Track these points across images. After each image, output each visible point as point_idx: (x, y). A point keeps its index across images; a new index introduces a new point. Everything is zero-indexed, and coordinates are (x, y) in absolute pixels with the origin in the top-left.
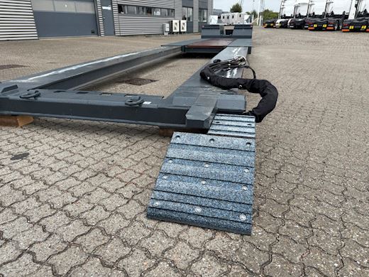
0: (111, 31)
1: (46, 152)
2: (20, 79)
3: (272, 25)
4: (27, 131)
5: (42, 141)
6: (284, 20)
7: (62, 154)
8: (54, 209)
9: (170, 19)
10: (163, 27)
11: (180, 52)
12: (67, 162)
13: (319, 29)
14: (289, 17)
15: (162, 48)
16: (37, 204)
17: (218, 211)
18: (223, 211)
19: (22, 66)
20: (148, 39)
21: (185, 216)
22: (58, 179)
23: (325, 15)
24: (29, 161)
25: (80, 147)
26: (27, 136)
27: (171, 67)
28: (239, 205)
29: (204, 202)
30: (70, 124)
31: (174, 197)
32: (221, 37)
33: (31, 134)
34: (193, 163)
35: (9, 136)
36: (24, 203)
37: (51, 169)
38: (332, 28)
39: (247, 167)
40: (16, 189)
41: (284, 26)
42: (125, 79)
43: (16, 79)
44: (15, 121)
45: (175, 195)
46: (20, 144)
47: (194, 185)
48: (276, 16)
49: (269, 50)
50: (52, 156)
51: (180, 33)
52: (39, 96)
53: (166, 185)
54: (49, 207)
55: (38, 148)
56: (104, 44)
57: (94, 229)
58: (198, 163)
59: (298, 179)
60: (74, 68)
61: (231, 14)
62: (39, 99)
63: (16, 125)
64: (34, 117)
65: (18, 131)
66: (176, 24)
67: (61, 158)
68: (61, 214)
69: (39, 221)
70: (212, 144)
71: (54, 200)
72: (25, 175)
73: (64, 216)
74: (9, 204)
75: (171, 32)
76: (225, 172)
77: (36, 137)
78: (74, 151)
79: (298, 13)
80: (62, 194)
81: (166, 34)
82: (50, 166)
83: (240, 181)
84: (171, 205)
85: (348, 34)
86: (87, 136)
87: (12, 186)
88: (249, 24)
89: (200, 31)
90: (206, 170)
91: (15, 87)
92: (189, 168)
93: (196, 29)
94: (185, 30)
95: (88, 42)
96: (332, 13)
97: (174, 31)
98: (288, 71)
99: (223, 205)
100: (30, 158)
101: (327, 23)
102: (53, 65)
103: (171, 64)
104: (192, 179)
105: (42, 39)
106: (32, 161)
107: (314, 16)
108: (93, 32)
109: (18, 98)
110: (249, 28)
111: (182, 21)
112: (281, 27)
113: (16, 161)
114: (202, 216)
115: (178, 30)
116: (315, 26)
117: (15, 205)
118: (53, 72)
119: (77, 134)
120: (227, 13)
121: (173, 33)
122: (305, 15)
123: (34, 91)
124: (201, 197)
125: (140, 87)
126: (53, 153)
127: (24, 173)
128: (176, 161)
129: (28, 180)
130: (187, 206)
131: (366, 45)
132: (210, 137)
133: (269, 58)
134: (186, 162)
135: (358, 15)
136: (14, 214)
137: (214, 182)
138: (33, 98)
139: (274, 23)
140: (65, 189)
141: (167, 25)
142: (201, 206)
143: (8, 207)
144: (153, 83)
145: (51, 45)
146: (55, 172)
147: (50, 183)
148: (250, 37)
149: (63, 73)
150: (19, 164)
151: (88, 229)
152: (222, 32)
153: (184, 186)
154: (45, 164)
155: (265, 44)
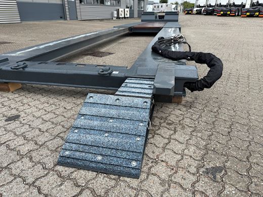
0: (75, 17)
1: (34, 113)
2: (9, 53)
3: (190, 12)
4: (17, 95)
5: (30, 104)
6: (199, 9)
7: (48, 116)
8: (46, 169)
9: (118, 8)
10: (112, 13)
11: (128, 31)
12: (53, 123)
13: (225, 15)
14: (203, 7)
15: (115, 28)
16: (30, 164)
17: (115, 159)
18: (118, 159)
19: (10, 43)
20: (102, 22)
21: (88, 163)
22: (46, 139)
23: (229, 5)
24: (21, 123)
25: (62, 109)
26: (17, 100)
27: (122, 43)
28: (131, 153)
29: (105, 151)
30: (51, 89)
31: (81, 148)
32: (156, 21)
33: (21, 98)
34: (100, 119)
35: (3, 100)
36: (19, 163)
37: (40, 130)
38: (234, 14)
39: (142, 122)
40: (12, 150)
41: (199, 13)
42: (89, 53)
43: (6, 53)
44: (7, 87)
45: (82, 146)
46: (12, 107)
47: (98, 137)
48: (193, 6)
49: (192, 30)
50: (39, 117)
51: (125, 18)
52: (26, 67)
53: (75, 138)
54: (41, 167)
55: (27, 111)
56: (70, 26)
57: (84, 190)
58: (104, 119)
59: (248, 137)
60: (51, 44)
61: (160, 5)
62: (27, 70)
63: (8, 90)
64: (22, 84)
65: (10, 95)
66: (122, 11)
67: (47, 120)
68: (53, 175)
69: (34, 182)
70: (117, 103)
71: (45, 160)
72: (18, 136)
73: (56, 176)
74: (6, 165)
75: (118, 18)
76: (124, 126)
77: (25, 101)
78: (58, 113)
79: (209, 4)
80: (52, 153)
81: (114, 19)
82: (39, 127)
83: (135, 133)
84: (77, 154)
85: (245, 18)
86: (67, 100)
87: (8, 146)
88: (176, 11)
89: (139, 17)
90: (110, 124)
91: (7, 60)
92: (96, 123)
93: (136, 15)
94: (128, 16)
95: (58, 25)
96: (234, 3)
97: (120, 16)
98: (210, 45)
99: (119, 154)
100: (22, 120)
101: (231, 11)
102: (33, 41)
103: (122, 41)
104: (97, 132)
105: (24, 23)
106: (23, 122)
107: (220, 5)
108: (61, 18)
109: (9, 69)
110: (176, 14)
111: (126, 10)
112: (197, 14)
113: (10, 122)
114: (101, 163)
115: (123, 16)
116: (222, 13)
117: (11, 166)
118: (36, 48)
119: (58, 98)
120: (158, 3)
121: (120, 18)
122: (214, 5)
123: (22, 63)
124: (102, 147)
125: (101, 58)
126: (40, 115)
127: (17, 133)
128: (87, 117)
129: (21, 141)
130: (90, 155)
131: (261, 26)
132: (116, 97)
133: (193, 36)
134: (95, 118)
135: (252, 5)
136: (11, 175)
137: (115, 134)
138: (22, 69)
139: (192, 11)
140: (54, 149)
141: (115, 12)
142: (101, 155)
143: (6, 168)
144: (111, 55)
145: (31, 27)
146: (43, 132)
147: (41, 143)
148: (177, 21)
149: (43, 48)
150: (13, 125)
151: (79, 190)
152: (156, 17)
153: (90, 138)
154: (34, 125)
155: (187, 25)
